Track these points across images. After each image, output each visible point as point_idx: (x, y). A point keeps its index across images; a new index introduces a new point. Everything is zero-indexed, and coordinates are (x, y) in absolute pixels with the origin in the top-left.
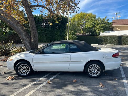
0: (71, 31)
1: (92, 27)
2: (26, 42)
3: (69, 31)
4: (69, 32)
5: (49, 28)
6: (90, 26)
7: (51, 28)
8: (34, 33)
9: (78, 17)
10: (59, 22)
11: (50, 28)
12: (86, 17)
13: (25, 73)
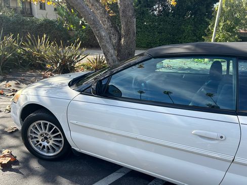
0: (225, 21)
2: (107, 45)
3: (219, 21)
4: (218, 25)
5: (168, 16)
7: (174, 17)
8: (127, 25)
11: (171, 15)
13: (48, 149)
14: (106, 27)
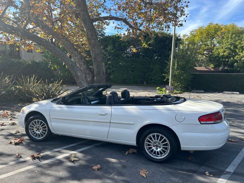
1: (229, 54)
2: (82, 82)
5: (138, 57)
6: (224, 52)
8: (97, 67)
9: (201, 33)
10: (149, 45)
12: (219, 33)
13: (39, 135)
14: (82, 68)
